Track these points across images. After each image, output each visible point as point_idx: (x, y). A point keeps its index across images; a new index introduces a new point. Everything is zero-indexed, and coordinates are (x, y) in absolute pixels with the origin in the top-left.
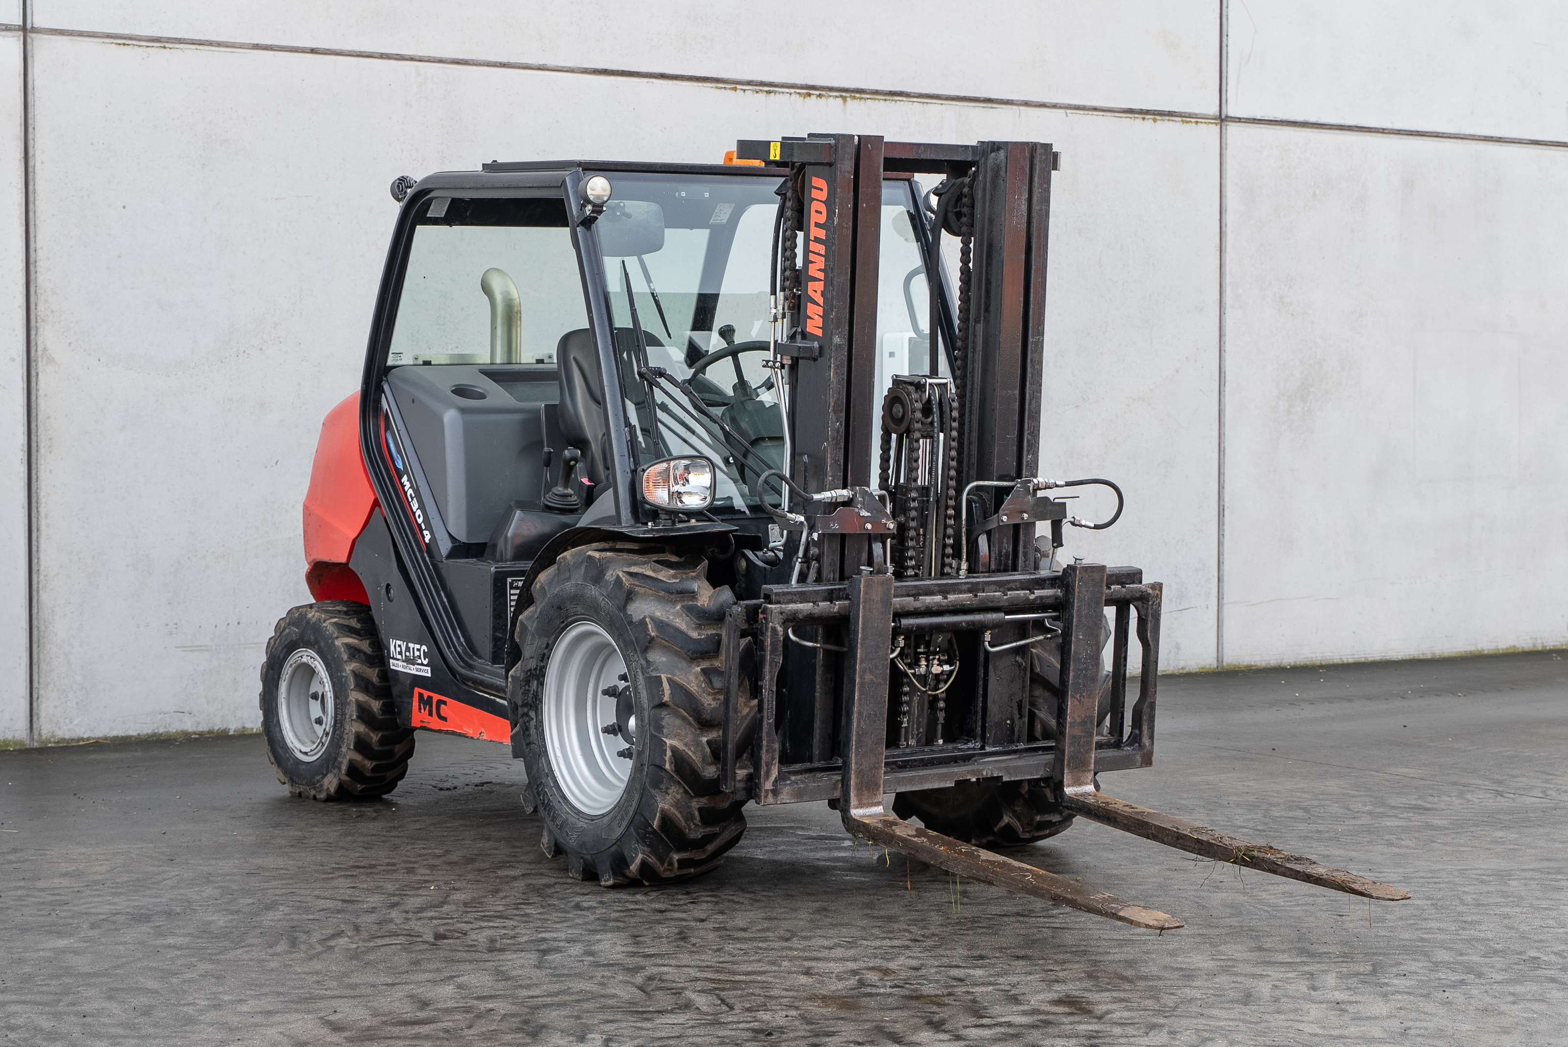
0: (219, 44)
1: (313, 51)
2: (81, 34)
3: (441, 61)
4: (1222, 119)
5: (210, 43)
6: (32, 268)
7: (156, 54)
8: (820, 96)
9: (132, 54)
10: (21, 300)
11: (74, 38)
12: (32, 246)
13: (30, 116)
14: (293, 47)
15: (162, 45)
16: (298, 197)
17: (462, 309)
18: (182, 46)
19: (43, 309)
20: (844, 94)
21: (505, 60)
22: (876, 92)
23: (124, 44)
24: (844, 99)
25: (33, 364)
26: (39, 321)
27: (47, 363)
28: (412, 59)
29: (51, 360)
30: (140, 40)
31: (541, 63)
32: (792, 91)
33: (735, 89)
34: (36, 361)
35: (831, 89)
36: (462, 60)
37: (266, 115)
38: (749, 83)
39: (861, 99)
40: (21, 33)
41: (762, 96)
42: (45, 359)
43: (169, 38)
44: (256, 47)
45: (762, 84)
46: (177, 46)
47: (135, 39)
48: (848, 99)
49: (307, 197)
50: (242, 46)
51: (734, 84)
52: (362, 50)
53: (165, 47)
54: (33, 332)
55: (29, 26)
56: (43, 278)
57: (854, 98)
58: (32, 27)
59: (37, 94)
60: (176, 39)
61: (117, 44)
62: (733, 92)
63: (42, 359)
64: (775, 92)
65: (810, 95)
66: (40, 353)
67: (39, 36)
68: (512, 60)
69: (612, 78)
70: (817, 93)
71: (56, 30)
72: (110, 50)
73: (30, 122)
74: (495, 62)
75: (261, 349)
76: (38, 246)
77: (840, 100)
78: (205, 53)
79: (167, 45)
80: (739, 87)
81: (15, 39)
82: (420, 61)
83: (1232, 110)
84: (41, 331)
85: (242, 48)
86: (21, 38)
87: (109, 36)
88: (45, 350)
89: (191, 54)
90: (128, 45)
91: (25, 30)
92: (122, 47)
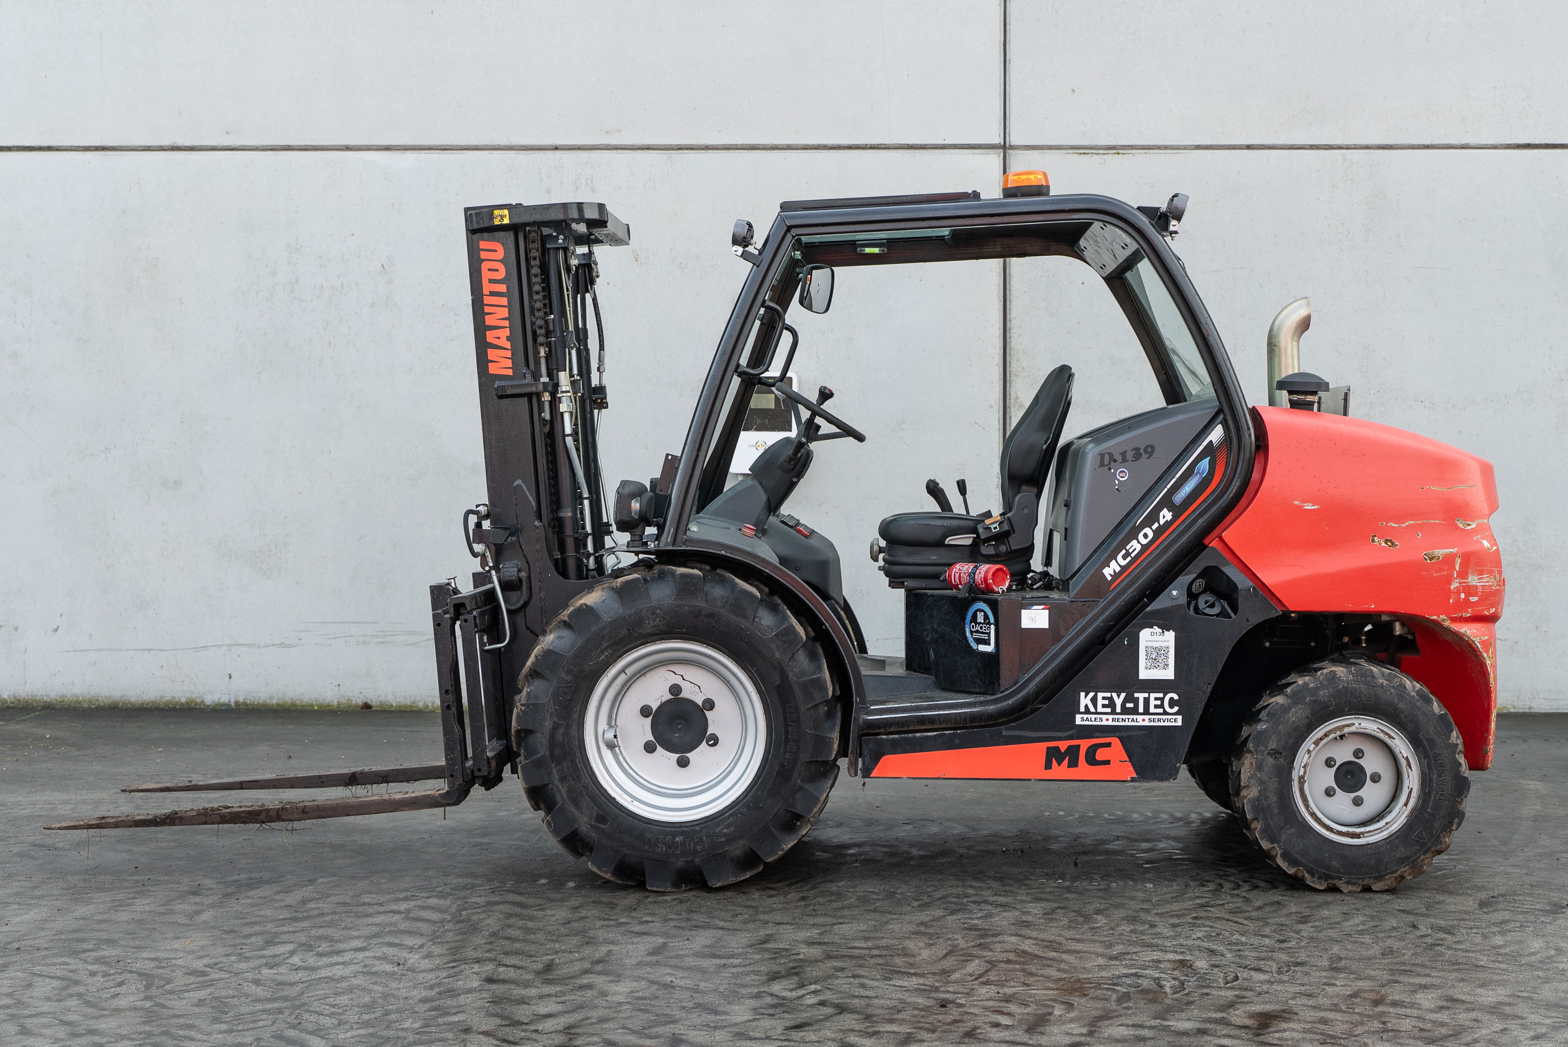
0: (1166, 148)
1: (1249, 147)
2: (1050, 148)
3: (1367, 147)
5: (1158, 147)
6: (1008, 334)
7: (1112, 159)
9: (1091, 160)
10: (998, 360)
11: (1044, 151)
12: (1008, 317)
14: (1231, 145)
15: (1116, 151)
16: (1233, 269)
17: (1384, 359)
18: (1134, 152)
19: (1015, 366)
21: (1428, 143)
23: (1084, 153)
25: (1008, 410)
26: (1012, 376)
27: (1018, 409)
28: (1339, 147)
30: (1099, 149)
31: (1463, 143)
34: (1010, 408)
36: (1387, 145)
37: (1206, 202)
40: (1002, 151)
42: (1017, 405)
43: (1123, 146)
44: (1198, 147)
46: (1130, 151)
47: (1094, 149)
49: (1241, 268)
50: (1185, 148)
52: (1293, 143)
53: (1118, 154)
54: (1008, 385)
55: (1007, 145)
56: (1015, 342)
58: (1010, 145)
60: (1129, 146)
61: (1077, 153)
63: (1014, 405)
66: (1012, 401)
67: (1016, 151)
68: (1434, 143)
69: (1536, 151)
71: (1029, 146)
72: (1073, 158)
74: (1418, 145)
76: (1012, 317)
78: (1153, 155)
79: (1120, 151)
81: (996, 155)
82: (1348, 149)
84: (1014, 383)
85: (1185, 149)
86: (1002, 155)
87: (1073, 148)
88: (1017, 398)
89: (1140, 157)
90: (1088, 154)
91: (1005, 147)
92: (1083, 156)
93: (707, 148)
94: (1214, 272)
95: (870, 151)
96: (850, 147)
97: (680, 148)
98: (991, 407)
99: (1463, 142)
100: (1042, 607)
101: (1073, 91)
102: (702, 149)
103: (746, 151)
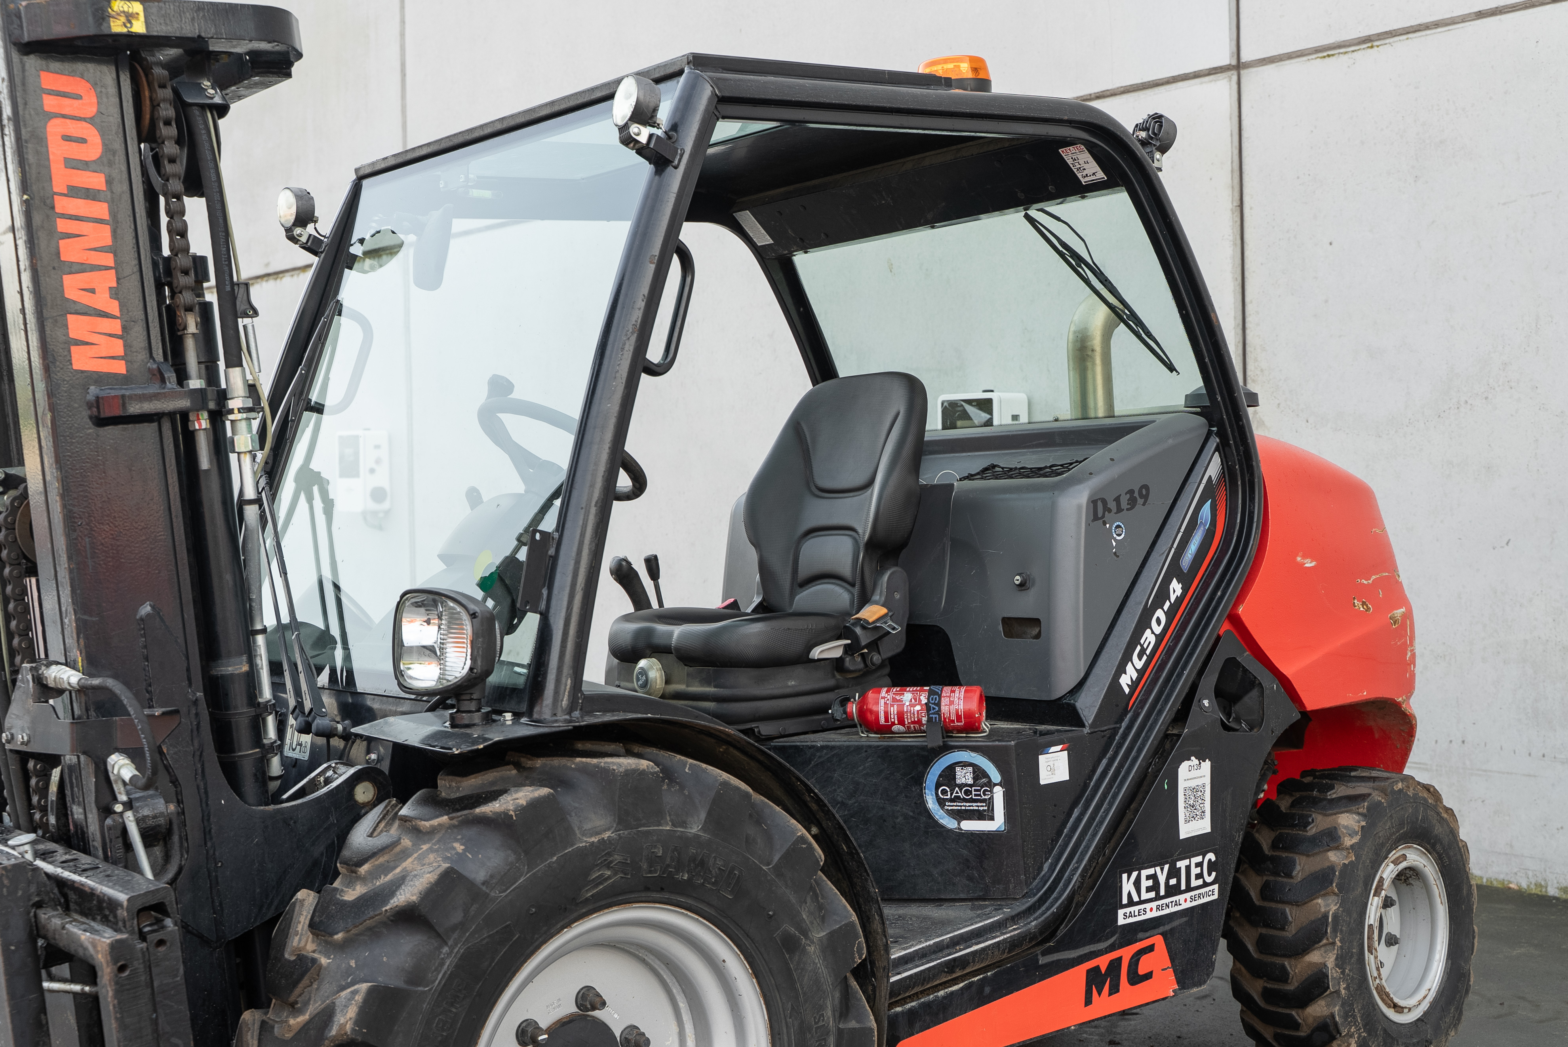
0: (1437, 25)
2: (1290, 56)
5: (1427, 27)
7: (1365, 57)
9: (1339, 63)
15: (1370, 45)
16: (1532, 196)
18: (1391, 40)
19: (1253, 369)
23: (1329, 56)
30: (1349, 46)
37: (1491, 98)
40: (1235, 73)
43: (1378, 35)
44: (1481, 15)
46: (1387, 41)
47: (1343, 46)
49: (1544, 193)
50: (1462, 19)
53: (1372, 47)
55: (1242, 62)
58: (1246, 63)
59: (1245, 135)
60: (1386, 33)
61: (1321, 58)
67: (1252, 70)
71: (1264, 59)
72: (1315, 66)
75: (1486, 398)
78: (1417, 40)
79: (1375, 43)
81: (1226, 80)
85: (1463, 22)
86: (1235, 78)
87: (1317, 50)
89: (1400, 45)
90: (1333, 55)
91: (1238, 66)
92: (1327, 60)
94: (1504, 204)
100: (1059, 747)
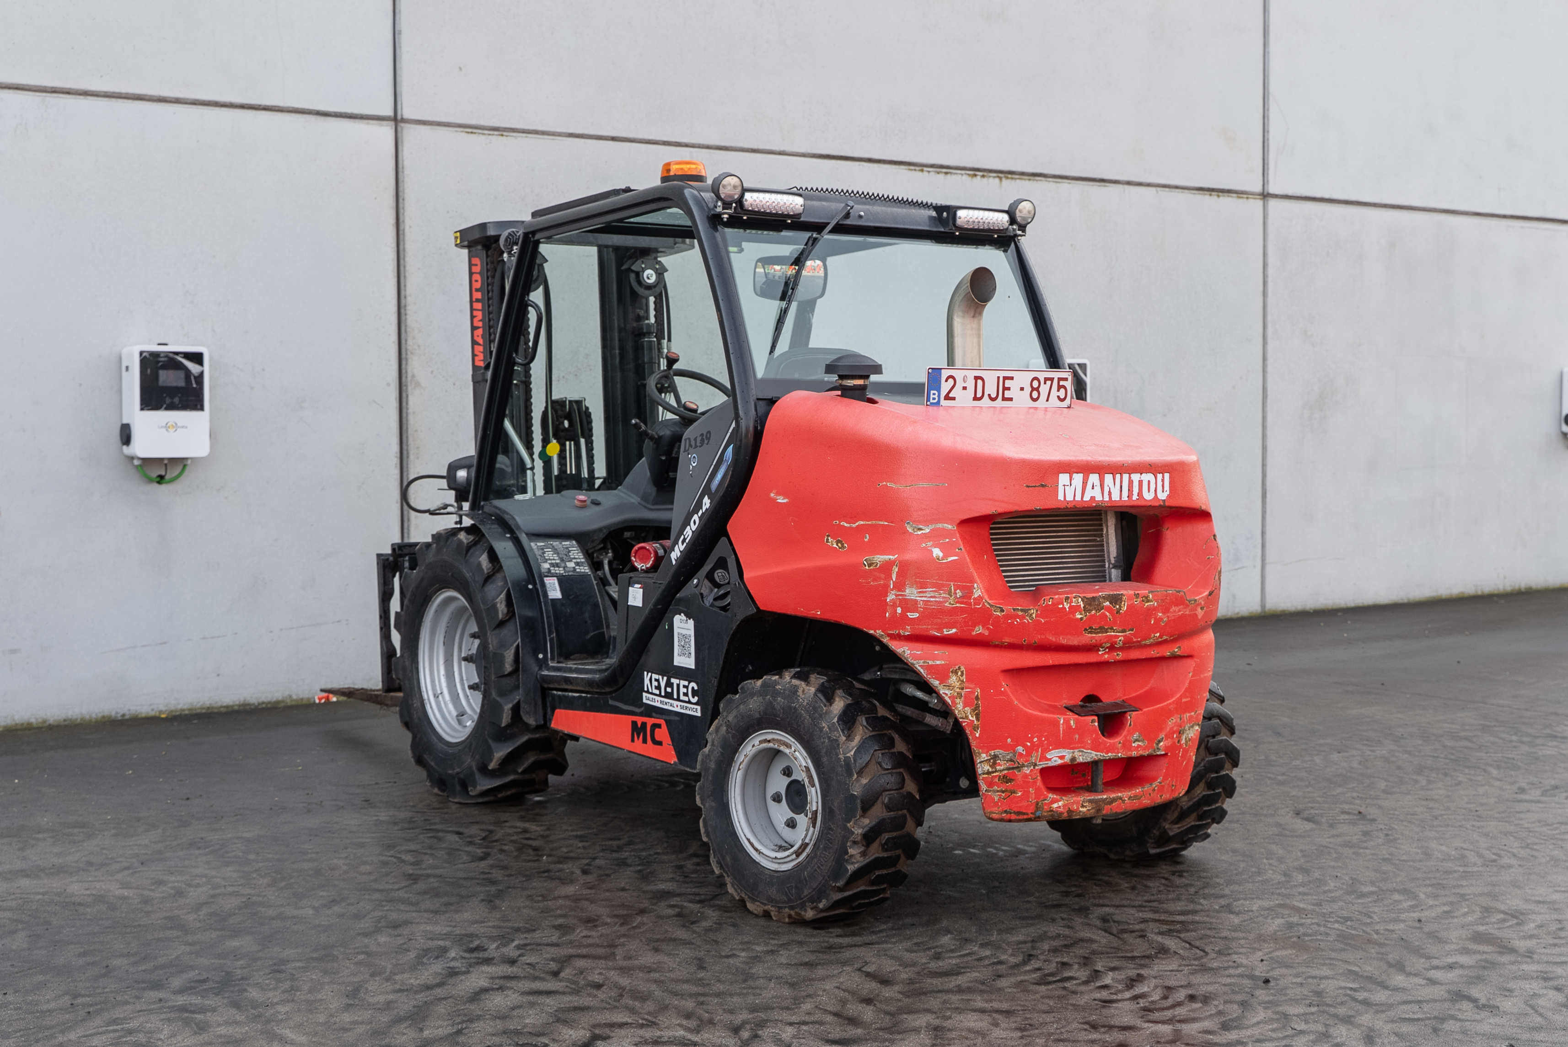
0: (543, 133)
1: (614, 139)
2: (438, 124)
3: (708, 147)
4: (1265, 196)
5: (536, 132)
6: (402, 311)
7: (497, 141)
8: (983, 176)
9: (477, 141)
10: (394, 337)
11: (434, 127)
12: (403, 293)
13: (400, 189)
14: (600, 136)
15: (501, 133)
19: (411, 344)
20: (1000, 175)
21: (755, 147)
22: (1023, 174)
23: (471, 133)
24: (1000, 178)
25: (404, 388)
26: (408, 353)
27: (414, 387)
28: (686, 145)
29: (418, 384)
30: (484, 129)
32: (963, 172)
33: (922, 171)
34: (406, 386)
35: (991, 171)
38: (932, 166)
39: (1012, 178)
40: (393, 123)
41: (941, 177)
42: (413, 383)
43: (506, 128)
44: (571, 135)
45: (942, 167)
46: (513, 134)
47: (480, 129)
48: (1004, 179)
50: (560, 134)
51: (921, 166)
53: (502, 135)
54: (404, 363)
55: (399, 117)
56: (412, 319)
57: (1007, 178)
58: (402, 119)
59: (406, 172)
60: (511, 128)
61: (466, 132)
62: (920, 173)
63: (411, 383)
64: (951, 173)
65: (975, 175)
66: (409, 379)
67: (407, 125)
68: (761, 147)
70: (981, 174)
71: (421, 121)
72: (461, 137)
73: (401, 194)
76: (408, 293)
77: (997, 180)
78: (533, 139)
79: (505, 133)
80: (925, 169)
83: (1272, 189)
84: (410, 361)
85: (559, 136)
86: (393, 127)
87: (460, 126)
88: (413, 376)
89: (522, 141)
90: (475, 133)
91: (396, 120)
92: (470, 135)
93: (86, 93)
95: (263, 112)
96: (243, 107)
97: (54, 91)
98: (389, 385)
99: (782, 149)
101: (460, 69)
102: (80, 94)
103: (130, 101)
